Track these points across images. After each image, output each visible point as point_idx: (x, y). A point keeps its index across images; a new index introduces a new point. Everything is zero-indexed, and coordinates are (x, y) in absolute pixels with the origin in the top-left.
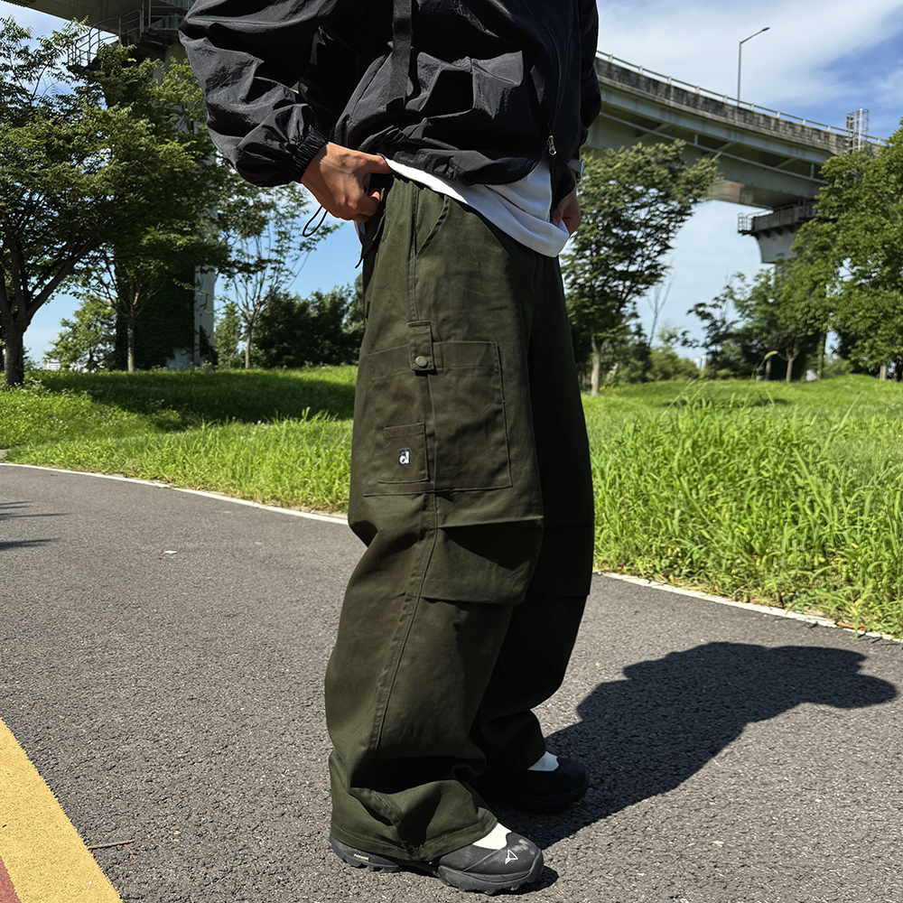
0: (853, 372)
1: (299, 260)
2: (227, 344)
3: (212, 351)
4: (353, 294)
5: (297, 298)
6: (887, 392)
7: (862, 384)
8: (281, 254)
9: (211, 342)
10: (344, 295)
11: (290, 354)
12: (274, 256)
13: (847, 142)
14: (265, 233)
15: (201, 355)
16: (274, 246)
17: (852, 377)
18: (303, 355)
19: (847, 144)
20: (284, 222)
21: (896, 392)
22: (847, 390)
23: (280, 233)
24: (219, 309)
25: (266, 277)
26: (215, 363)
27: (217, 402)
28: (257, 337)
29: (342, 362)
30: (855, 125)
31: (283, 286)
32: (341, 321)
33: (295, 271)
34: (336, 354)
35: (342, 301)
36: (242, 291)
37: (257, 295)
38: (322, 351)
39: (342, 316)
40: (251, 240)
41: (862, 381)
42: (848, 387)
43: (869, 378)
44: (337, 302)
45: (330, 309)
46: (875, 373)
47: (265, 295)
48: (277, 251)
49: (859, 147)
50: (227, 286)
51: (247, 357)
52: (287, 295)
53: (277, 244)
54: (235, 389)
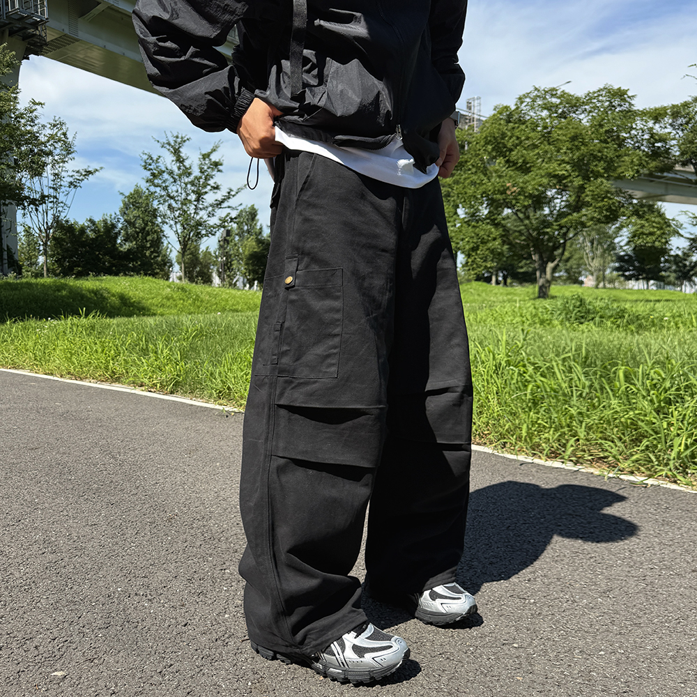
0: (476, 280)
1: (69, 195)
2: (29, 258)
3: (17, 264)
4: (122, 220)
5: (76, 223)
6: (496, 294)
7: (481, 288)
8: (56, 190)
9: (16, 257)
10: (114, 222)
11: (79, 267)
12: (52, 192)
13: (467, 119)
14: (45, 174)
15: (9, 268)
16: (51, 184)
17: (475, 284)
18: (89, 267)
19: (467, 121)
20: (57, 166)
21: (501, 294)
22: (471, 293)
23: (55, 175)
24: (20, 233)
25: (49, 208)
26: (20, 273)
27: (22, 303)
28: (53, 253)
29: (120, 273)
30: (472, 108)
31: (63, 215)
32: (116, 241)
33: (68, 203)
34: (116, 267)
35: (114, 226)
36: (34, 218)
37: (45, 221)
38: (104, 264)
39: (116, 238)
40: (36, 179)
41: (481, 286)
42: (472, 290)
43: (485, 284)
44: (110, 228)
45: (105, 232)
46: (488, 280)
47: (51, 221)
48: (53, 188)
49: (475, 123)
50: (24, 215)
51: (45, 269)
52: (67, 221)
53: (53, 183)
54: (35, 293)
